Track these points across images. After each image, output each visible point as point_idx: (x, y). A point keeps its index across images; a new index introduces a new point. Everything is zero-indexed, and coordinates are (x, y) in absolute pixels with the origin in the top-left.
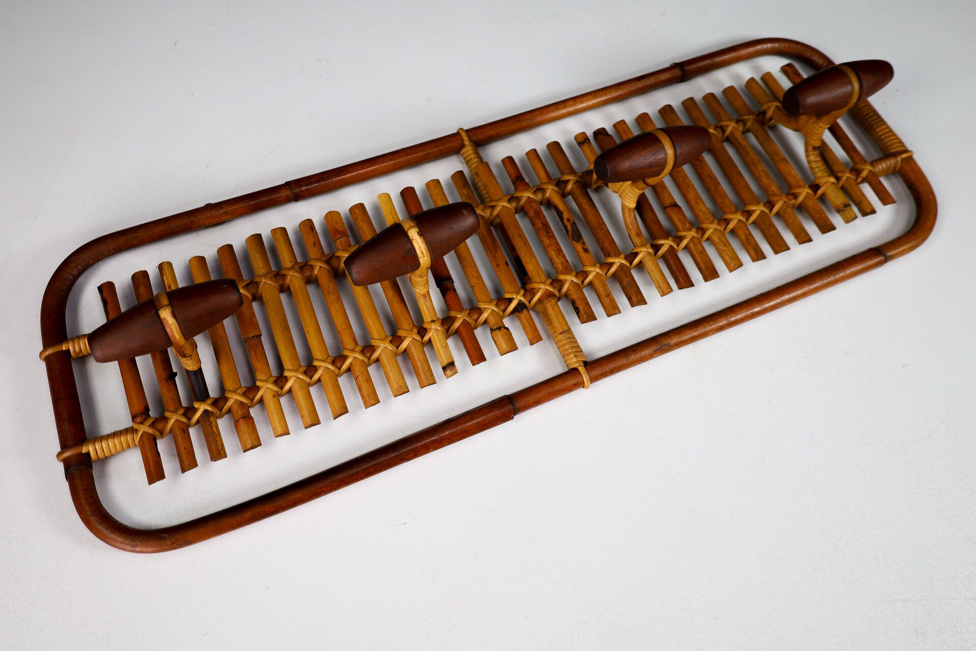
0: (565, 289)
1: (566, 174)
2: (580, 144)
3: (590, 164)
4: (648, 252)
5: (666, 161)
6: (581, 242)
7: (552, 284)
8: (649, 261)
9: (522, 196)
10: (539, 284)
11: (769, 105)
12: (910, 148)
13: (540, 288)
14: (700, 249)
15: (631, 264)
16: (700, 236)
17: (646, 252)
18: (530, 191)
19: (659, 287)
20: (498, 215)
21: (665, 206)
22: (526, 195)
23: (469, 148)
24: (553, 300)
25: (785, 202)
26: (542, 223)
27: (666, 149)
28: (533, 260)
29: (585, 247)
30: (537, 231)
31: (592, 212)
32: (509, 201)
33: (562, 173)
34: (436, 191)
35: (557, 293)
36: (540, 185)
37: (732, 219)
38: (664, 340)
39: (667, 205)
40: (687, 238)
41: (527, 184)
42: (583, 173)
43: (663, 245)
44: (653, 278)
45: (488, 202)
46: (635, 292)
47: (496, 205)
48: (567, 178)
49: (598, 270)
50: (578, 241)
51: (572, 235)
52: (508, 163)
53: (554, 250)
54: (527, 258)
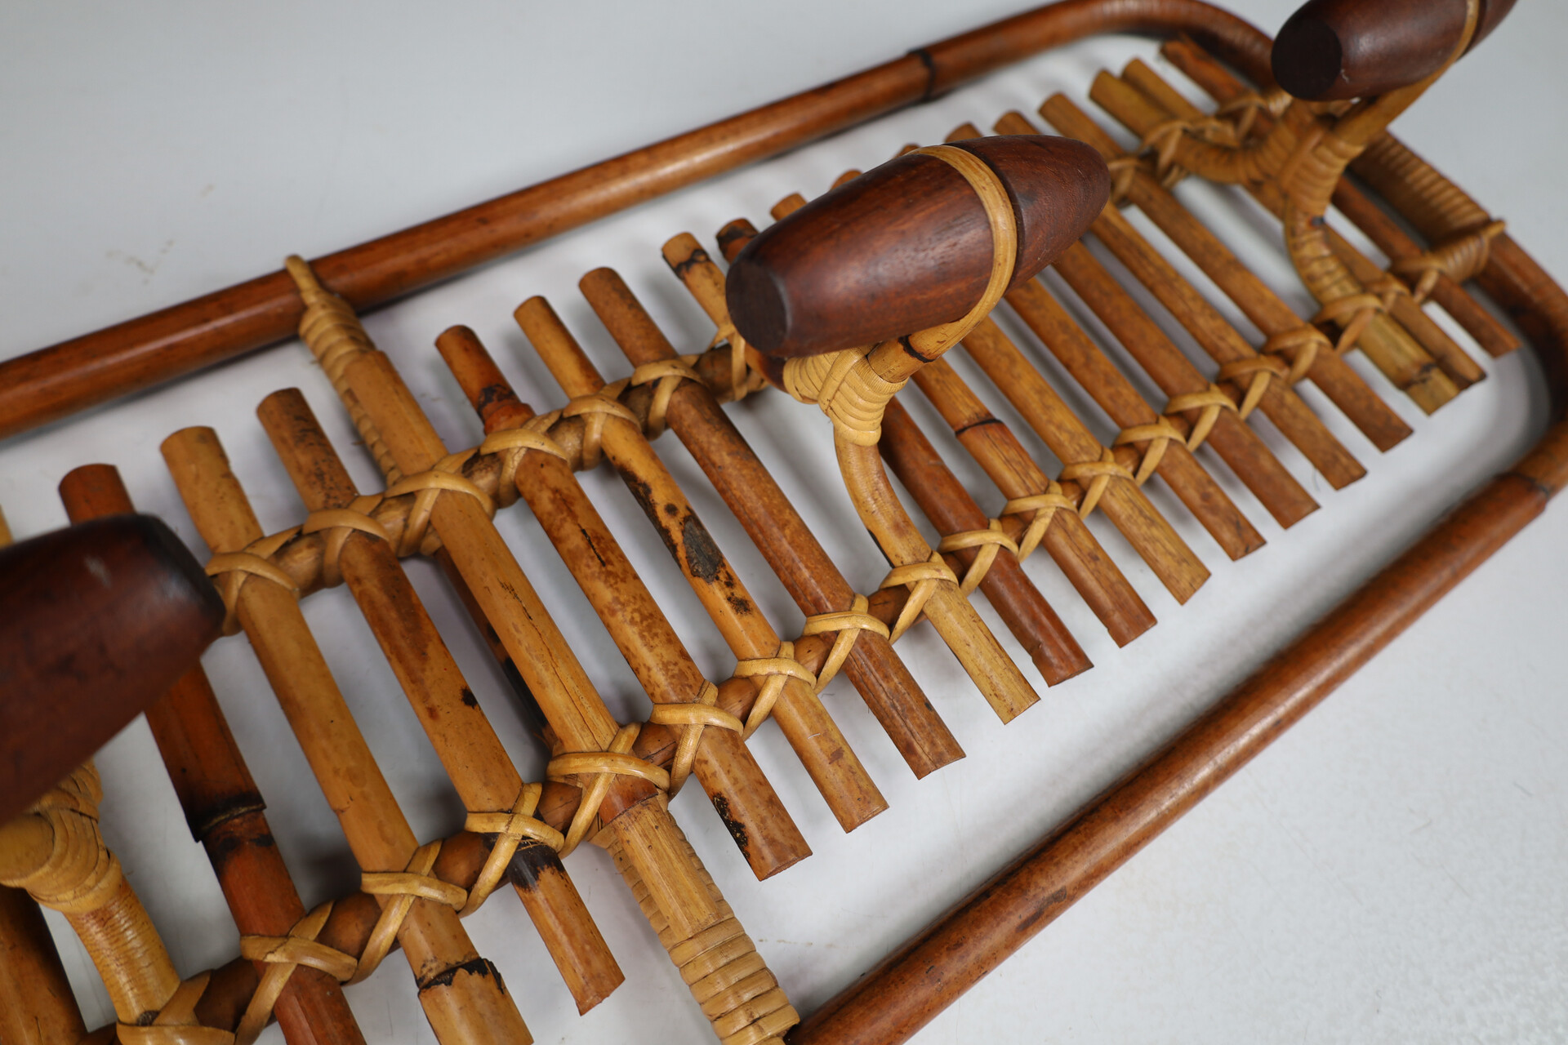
0: (685, 759)
1: (647, 362)
2: (681, 269)
3: (717, 325)
4: (942, 580)
5: (992, 252)
6: (722, 576)
7: (638, 750)
8: (950, 610)
9: (508, 450)
10: (591, 760)
11: (1164, 129)
12: (1495, 214)
13: (597, 775)
14: (1088, 544)
15: (891, 626)
16: (1075, 503)
17: (935, 583)
18: (533, 431)
19: (993, 696)
20: (429, 523)
21: (960, 427)
22: (519, 444)
23: (321, 313)
24: (646, 811)
25: (1274, 375)
26: (584, 531)
27: (986, 205)
28: (563, 671)
29: (738, 594)
30: (571, 560)
31: (745, 472)
32: (468, 470)
33: (636, 362)
34: (193, 467)
35: (660, 777)
36: (569, 406)
37: (1150, 442)
38: (1043, 883)
39: (966, 423)
40: (1044, 516)
41: (526, 409)
42: (701, 357)
43: (979, 548)
44: (971, 666)
45: (395, 483)
46: (921, 726)
47: (418, 491)
48: (649, 374)
49: (790, 669)
50: (711, 576)
51: (689, 559)
52: (455, 349)
53: (632, 622)
54: (540, 666)
